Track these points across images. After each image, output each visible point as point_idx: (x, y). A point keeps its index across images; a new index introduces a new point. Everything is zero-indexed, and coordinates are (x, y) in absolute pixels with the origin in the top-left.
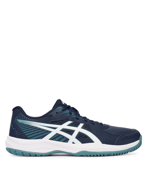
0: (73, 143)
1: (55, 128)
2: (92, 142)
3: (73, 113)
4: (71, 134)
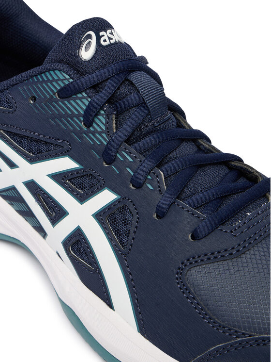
0: (59, 255)
3: (100, 122)
4: (54, 221)
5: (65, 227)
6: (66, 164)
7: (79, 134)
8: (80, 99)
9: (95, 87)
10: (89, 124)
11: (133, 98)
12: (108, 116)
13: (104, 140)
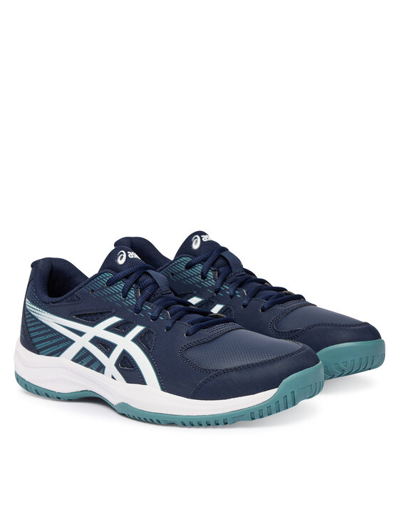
0: (113, 378)
1: (80, 334)
2: (143, 382)
3: (132, 293)
4: (108, 354)
5: (116, 354)
6: (114, 320)
7: (120, 302)
8: (119, 284)
9: (127, 277)
10: (125, 296)
11: (148, 280)
12: (136, 290)
13: (134, 302)
